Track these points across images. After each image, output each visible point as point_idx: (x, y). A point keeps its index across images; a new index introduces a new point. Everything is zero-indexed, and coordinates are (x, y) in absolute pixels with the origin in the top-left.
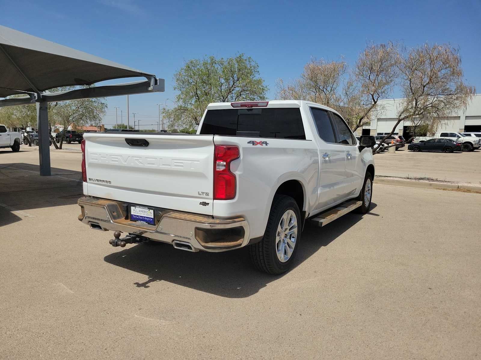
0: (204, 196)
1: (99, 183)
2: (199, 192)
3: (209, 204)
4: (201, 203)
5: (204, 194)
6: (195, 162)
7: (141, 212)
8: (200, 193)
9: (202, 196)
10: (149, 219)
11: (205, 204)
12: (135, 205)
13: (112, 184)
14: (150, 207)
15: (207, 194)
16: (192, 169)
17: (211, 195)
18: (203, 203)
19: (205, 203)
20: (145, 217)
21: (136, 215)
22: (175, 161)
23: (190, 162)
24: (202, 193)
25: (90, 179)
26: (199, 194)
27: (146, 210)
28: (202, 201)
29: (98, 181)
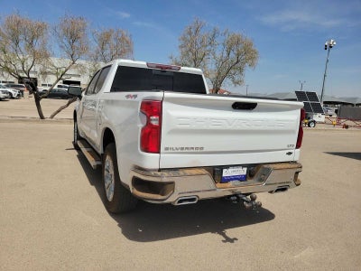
0: (291, 147)
3: (292, 153)
4: (287, 153)
6: (291, 122)
7: (234, 172)
9: (289, 148)
10: (241, 176)
11: (290, 153)
12: (227, 167)
13: (204, 150)
14: (243, 166)
15: (293, 146)
17: (295, 146)
20: (237, 176)
21: (228, 176)
23: (288, 122)
24: (290, 145)
25: (167, 149)
26: (288, 146)
27: (240, 169)
28: (288, 151)
29: (182, 149)
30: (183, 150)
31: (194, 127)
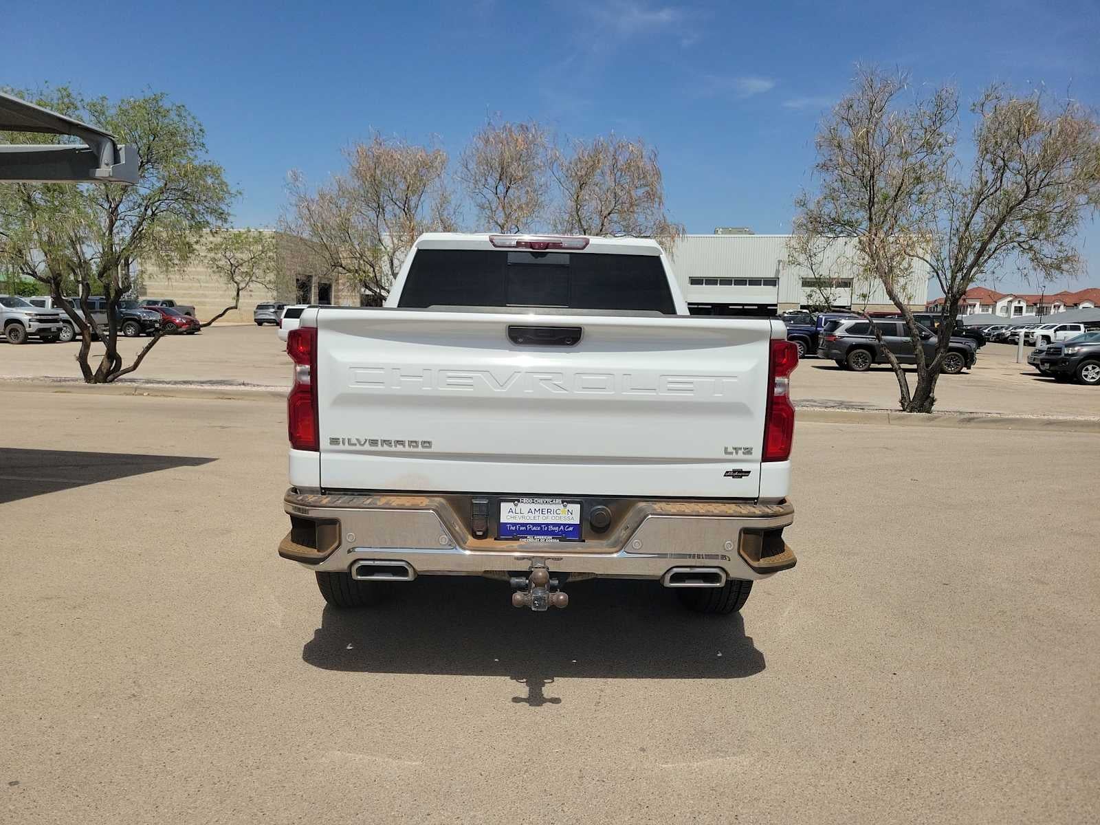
0: (740, 455)
1: (379, 448)
2: (726, 449)
3: (749, 472)
4: (727, 472)
5: (740, 452)
6: (724, 380)
7: (537, 514)
8: (730, 450)
9: (734, 456)
10: (562, 527)
11: (739, 474)
12: (515, 497)
13: (434, 449)
14: (567, 498)
15: (748, 451)
16: (718, 397)
17: (758, 452)
18: (734, 471)
19: (740, 471)
20: (547, 525)
21: (518, 524)
22: (670, 379)
23: (713, 380)
24: (735, 449)
25: (334, 441)
26: (726, 452)
27: (557, 506)
28: (731, 467)
29: (374, 443)
30: (375, 446)
31: (396, 389)
